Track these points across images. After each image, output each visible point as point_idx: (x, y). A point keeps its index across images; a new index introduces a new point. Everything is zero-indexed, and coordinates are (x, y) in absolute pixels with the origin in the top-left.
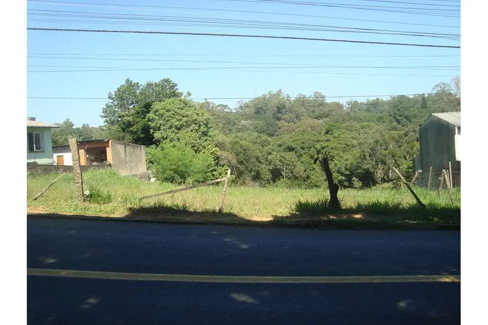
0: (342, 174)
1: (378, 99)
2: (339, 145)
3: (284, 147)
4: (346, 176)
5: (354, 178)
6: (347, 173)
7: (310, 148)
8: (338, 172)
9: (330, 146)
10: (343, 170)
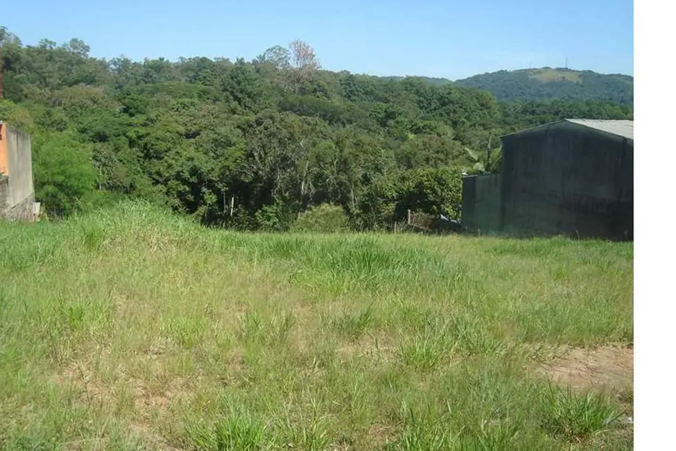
0: (185, 182)
1: (163, 59)
2: (168, 134)
3: (92, 134)
4: (191, 185)
5: (204, 189)
6: (194, 180)
7: (119, 135)
8: (178, 177)
9: (152, 135)
10: (186, 175)
